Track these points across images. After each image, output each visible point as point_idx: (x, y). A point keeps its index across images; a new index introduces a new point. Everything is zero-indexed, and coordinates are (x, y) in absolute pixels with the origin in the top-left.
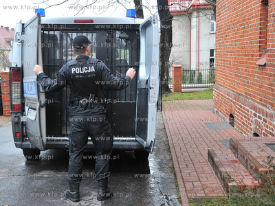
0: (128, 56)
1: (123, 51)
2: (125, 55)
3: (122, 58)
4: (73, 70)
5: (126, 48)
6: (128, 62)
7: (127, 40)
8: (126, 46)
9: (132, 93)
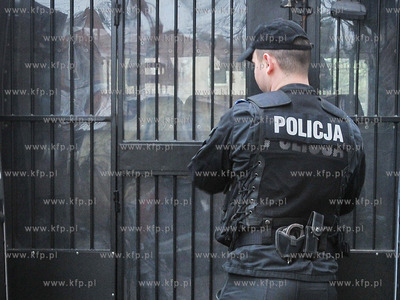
0: (364, 85)
1: (345, 63)
2: (354, 80)
3: (344, 90)
4: (279, 122)
5: (356, 53)
6: (364, 106)
7: (359, 23)
8: (358, 46)
9: (381, 218)
